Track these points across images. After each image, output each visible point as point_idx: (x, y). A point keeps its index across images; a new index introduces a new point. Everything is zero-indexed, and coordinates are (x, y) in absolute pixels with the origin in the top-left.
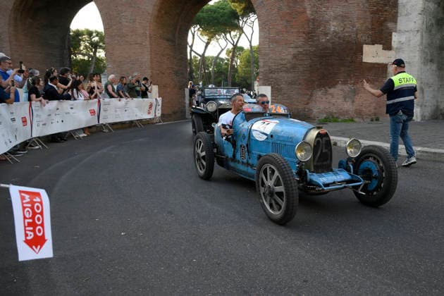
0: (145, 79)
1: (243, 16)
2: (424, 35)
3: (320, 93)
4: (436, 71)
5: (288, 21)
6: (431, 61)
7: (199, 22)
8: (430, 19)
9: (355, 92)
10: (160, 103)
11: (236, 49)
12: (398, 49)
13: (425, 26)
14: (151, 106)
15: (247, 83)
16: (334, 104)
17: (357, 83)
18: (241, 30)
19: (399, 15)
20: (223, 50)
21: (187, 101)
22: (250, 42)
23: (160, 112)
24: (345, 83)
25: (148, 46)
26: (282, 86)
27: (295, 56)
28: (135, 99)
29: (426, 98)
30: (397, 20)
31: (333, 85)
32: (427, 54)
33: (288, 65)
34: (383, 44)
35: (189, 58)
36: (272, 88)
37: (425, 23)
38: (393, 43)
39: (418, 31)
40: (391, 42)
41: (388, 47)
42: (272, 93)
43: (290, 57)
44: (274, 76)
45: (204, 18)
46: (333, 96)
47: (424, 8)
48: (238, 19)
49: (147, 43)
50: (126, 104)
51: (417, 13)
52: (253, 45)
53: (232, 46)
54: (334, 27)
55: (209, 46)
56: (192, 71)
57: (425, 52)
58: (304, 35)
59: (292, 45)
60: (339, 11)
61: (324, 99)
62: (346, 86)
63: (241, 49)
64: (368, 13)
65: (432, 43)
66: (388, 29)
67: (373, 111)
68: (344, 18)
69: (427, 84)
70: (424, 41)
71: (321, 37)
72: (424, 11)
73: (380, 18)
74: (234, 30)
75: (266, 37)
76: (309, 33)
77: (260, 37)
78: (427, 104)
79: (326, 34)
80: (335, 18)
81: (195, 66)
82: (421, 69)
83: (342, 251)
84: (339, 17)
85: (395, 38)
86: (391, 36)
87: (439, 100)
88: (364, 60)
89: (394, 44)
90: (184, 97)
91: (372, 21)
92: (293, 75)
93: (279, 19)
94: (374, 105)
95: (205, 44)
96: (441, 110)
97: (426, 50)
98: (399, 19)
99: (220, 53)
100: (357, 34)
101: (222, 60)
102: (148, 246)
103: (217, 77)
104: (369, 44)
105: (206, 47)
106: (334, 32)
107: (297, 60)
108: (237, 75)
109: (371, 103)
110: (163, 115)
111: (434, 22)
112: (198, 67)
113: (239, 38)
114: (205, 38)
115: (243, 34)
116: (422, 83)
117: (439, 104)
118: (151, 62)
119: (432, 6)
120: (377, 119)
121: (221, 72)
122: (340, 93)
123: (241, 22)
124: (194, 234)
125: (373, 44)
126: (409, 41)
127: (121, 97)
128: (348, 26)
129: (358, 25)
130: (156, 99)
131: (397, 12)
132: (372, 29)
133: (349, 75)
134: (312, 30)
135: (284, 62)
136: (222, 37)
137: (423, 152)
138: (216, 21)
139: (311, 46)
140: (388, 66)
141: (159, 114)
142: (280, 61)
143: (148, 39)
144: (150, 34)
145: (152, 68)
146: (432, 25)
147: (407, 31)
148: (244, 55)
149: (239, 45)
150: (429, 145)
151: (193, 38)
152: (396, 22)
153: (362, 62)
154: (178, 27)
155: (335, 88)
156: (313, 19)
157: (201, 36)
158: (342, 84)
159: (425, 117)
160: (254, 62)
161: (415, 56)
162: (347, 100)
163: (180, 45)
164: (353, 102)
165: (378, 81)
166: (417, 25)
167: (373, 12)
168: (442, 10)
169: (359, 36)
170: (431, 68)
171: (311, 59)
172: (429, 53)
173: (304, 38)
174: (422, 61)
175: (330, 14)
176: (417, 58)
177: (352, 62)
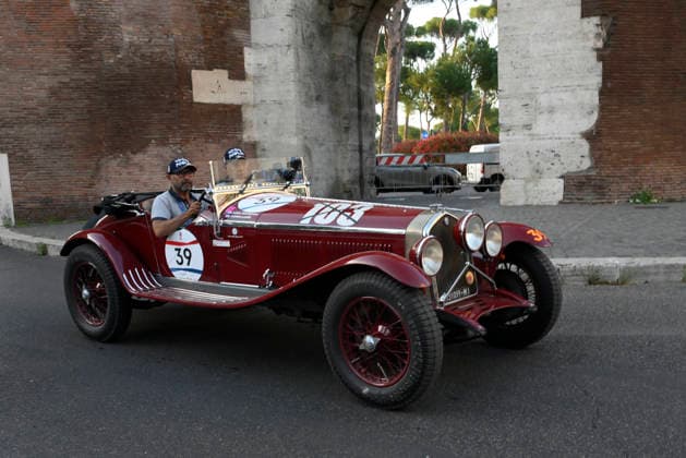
2: (300, 50)
3: (114, 163)
4: (328, 117)
5: (30, 22)
6: (318, 98)
8: (308, 26)
13: (300, 38)
17: (187, 141)
19: (252, 16)
24: (163, 142)
26: (31, 151)
27: (53, 92)
29: (317, 165)
30: (249, 23)
31: (142, 147)
32: (309, 87)
33: (42, 111)
34: (229, 69)
36: (9, 157)
37: (300, 33)
38: (246, 66)
39: (289, 46)
40: (243, 66)
41: (238, 73)
42: (11, 168)
43: (43, 94)
44: (12, 132)
46: (142, 168)
47: (296, 6)
51: (283, 14)
54: (129, 34)
57: (304, 83)
58: (69, 51)
59: (45, 71)
61: (124, 175)
62: (166, 149)
64: (194, 11)
65: (316, 67)
66: (234, 40)
68: (147, 18)
69: (316, 140)
70: (302, 65)
71: (105, 54)
72: (295, 11)
73: (216, 20)
76: (80, 47)
78: (320, 175)
79: (115, 49)
80: (130, 19)
82: (302, 113)
84: (138, 18)
85: (251, 59)
86: (242, 53)
87: (339, 168)
88: (196, 100)
89: (249, 69)
91: (203, 26)
92: (53, 130)
93: (12, 17)
96: (344, 185)
97: (308, 80)
98: (252, 21)
100: (177, 50)
104: (202, 69)
106: (131, 44)
107: (60, 99)
111: (315, 31)
116: (306, 138)
117: (340, 174)
122: (156, 161)
125: (210, 69)
126: (276, 63)
128: (158, 34)
131: (248, 11)
132: (206, 41)
133: (169, 128)
134: (85, 40)
135: (31, 104)
139: (86, 71)
140: (243, 109)
142: (23, 103)
146: (312, 36)
147: (271, 46)
152: (247, 29)
153: (192, 103)
155: (145, 152)
156: (84, 18)
158: (158, 145)
161: (288, 91)
165: (228, 138)
166: (286, 35)
167: (203, 10)
168: (326, 12)
169: (182, 54)
170: (318, 112)
171: (88, 98)
172: (312, 86)
173: (71, 57)
174: (303, 99)
175: (118, 11)
176: (293, 94)
177: (173, 102)
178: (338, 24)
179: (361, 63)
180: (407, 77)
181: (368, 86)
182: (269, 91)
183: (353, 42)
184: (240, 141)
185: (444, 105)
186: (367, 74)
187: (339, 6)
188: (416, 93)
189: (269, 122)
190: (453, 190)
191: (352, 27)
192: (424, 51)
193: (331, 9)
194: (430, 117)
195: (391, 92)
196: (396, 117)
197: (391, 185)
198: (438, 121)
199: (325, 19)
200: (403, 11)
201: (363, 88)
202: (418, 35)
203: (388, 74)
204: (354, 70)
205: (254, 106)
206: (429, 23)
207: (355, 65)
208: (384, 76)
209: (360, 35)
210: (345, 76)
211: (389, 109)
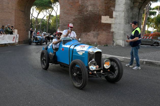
0: (12, 27)
1: (54, 3)
2: (125, 12)
3: (84, 34)
5: (71, 6)
6: (129, 23)
7: (35, 5)
8: (128, 7)
9: (98, 34)
10: (18, 37)
11: (50, 16)
12: (115, 18)
13: (126, 10)
14: (14, 38)
15: (54, 30)
16: (89, 39)
17: (99, 31)
18: (53, 8)
20: (45, 16)
21: (29, 36)
22: (56, 13)
23: (18, 40)
24: (94, 31)
25: (14, 14)
27: (74, 20)
28: (7, 35)
30: (115, 6)
35: (31, 19)
37: (126, 8)
38: (113, 15)
39: (123, 11)
40: (112, 15)
41: (111, 17)
43: (72, 20)
45: (38, 3)
46: (89, 36)
47: (126, 3)
48: (52, 4)
49: (14, 12)
50: (4, 36)
51: (123, 4)
52: (57, 14)
53: (49, 15)
54: (90, 8)
55: (39, 14)
56: (32, 24)
57: (126, 19)
58: (78, 11)
59: (73, 15)
60: (92, 2)
61: (86, 37)
63: (53, 16)
64: (104, 4)
65: (129, 16)
66: (111, 10)
67: (105, 42)
68: (94, 5)
69: (127, 32)
70: (126, 15)
71: (85, 12)
72: (126, 4)
73: (108, 5)
74: (50, 8)
75: (62, 12)
77: (60, 12)
79: (87, 11)
80: (91, 5)
81: (33, 22)
82: (124, 26)
83: (92, 99)
84: (92, 5)
85: (114, 14)
86: (113, 12)
88: (102, 22)
89: (114, 16)
90: (28, 34)
91: (105, 7)
93: (68, 5)
94: (106, 40)
95: (38, 14)
99: (44, 17)
100: (99, 12)
101: (44, 20)
102: (9, 96)
103: (42, 27)
104: (104, 16)
105: (38, 15)
106: (90, 10)
108: (50, 26)
109: (105, 39)
110: (19, 42)
112: (34, 23)
113: (52, 11)
114: (38, 11)
115: (53, 10)
116: (125, 31)
118: (15, 20)
119: (129, 2)
120: (107, 45)
121: (44, 25)
122: (92, 34)
123: (53, 5)
124: (30, 92)
125: (106, 16)
126: (120, 15)
127: (2, 34)
128: (96, 8)
129: (100, 8)
130: (16, 35)
131: (115, 4)
132: (105, 10)
133: (96, 28)
134: (81, 10)
135: (70, 22)
136: (45, 11)
137: (125, 59)
138: (42, 5)
139: (81, 15)
140: (111, 24)
141: (17, 41)
142: (68, 21)
143: (14, 11)
144: (15, 9)
145: (15, 22)
146: (129, 9)
147: (119, 11)
148: (53, 18)
149: (51, 14)
150: (128, 56)
151: (33, 11)
154: (27, 6)
155: (90, 32)
156: (82, 5)
157: (36, 10)
158: (93, 31)
159: (126, 45)
160: (58, 21)
161: (122, 21)
162: (95, 37)
163: (27, 13)
164: (97, 38)
165: (107, 30)
166: (123, 9)
167: (106, 3)
168: (133, 4)
169: (100, 12)
170: (128, 26)
171: (80, 21)
172: (127, 20)
173: (78, 13)
174: (125, 23)
175: (88, 3)
176: (123, 21)
177: (97, 22)
178: (135, 7)
179: (139, 15)
180: (149, 19)
181: (140, 20)
182: (118, 21)
183: (138, 11)
184: (110, 31)
185: (157, 26)
186: (140, 18)
187: (136, 3)
188: (151, 23)
189: (117, 27)
190: (158, 45)
191: (138, 7)
192: (154, 13)
193: (134, 3)
194: (153, 29)
195: (145, 22)
196: (145, 28)
197: (143, 43)
198: (155, 30)
199: (132, 5)
200: (150, 4)
201: (139, 21)
202: (153, 10)
203: (144, 18)
204: (138, 17)
205: (114, 24)
206: (156, 7)
207: (138, 16)
208: (143, 19)
209: (140, 9)
210: (135, 18)
211: (144, 26)
